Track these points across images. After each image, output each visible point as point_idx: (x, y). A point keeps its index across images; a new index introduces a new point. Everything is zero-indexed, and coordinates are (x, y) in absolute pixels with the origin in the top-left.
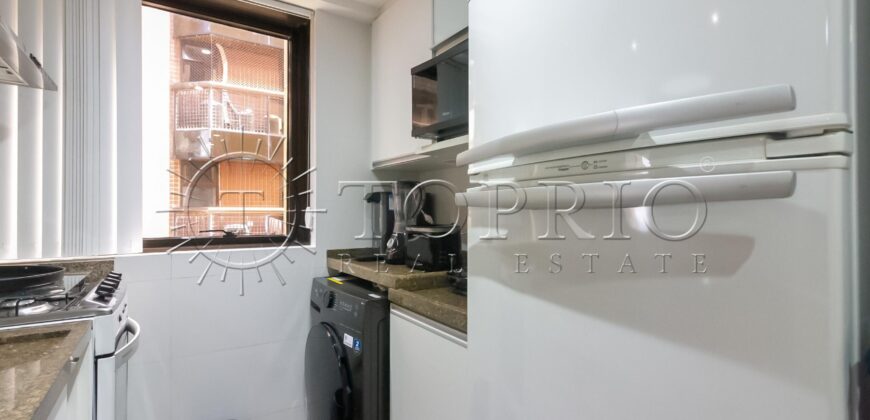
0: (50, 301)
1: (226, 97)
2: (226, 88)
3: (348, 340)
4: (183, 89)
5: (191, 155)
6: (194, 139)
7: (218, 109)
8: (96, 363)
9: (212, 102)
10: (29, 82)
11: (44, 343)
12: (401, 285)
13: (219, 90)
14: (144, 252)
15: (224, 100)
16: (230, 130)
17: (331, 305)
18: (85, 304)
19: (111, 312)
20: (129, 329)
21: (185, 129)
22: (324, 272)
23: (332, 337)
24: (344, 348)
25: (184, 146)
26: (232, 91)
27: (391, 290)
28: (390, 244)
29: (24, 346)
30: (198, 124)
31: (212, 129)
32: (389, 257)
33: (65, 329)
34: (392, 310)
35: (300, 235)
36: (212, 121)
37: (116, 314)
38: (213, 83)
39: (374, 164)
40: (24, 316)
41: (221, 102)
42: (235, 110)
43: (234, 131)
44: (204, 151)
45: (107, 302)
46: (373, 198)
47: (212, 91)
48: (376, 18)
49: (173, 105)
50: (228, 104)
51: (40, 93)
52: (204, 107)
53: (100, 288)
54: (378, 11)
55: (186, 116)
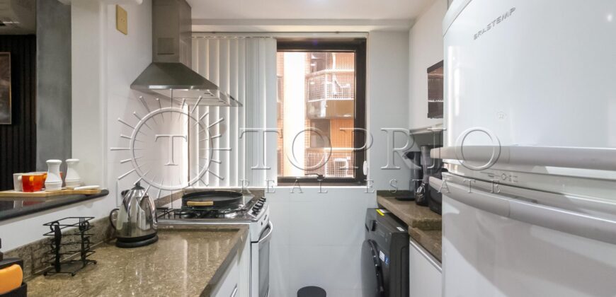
0: (237, 211)
1: (334, 78)
2: (334, 73)
3: (382, 256)
4: (312, 76)
5: (316, 116)
6: (317, 106)
7: (330, 86)
8: (251, 245)
9: (327, 83)
10: (233, 105)
11: (230, 234)
12: (416, 224)
13: (330, 74)
14: (278, 185)
15: (334, 80)
16: (337, 99)
17: (374, 229)
18: (248, 216)
19: (257, 221)
20: (268, 227)
21: (314, 101)
22: (374, 205)
23: (373, 251)
24: (380, 260)
25: (312, 111)
26: (338, 74)
27: (410, 228)
28: (420, 190)
29: (224, 234)
30: (319, 97)
31: (326, 99)
32: (418, 200)
33: (238, 228)
34: (411, 242)
35: (360, 179)
36: (326, 95)
37: (259, 222)
38: (327, 71)
39: (411, 131)
40: (227, 218)
41: (332, 81)
42: (340, 85)
43: (339, 99)
44: (323, 113)
45: (257, 215)
46: (410, 155)
47: (326, 76)
48: (411, 27)
49: (306, 88)
50: (336, 82)
51: (237, 108)
52: (322, 86)
53: (254, 208)
54: (412, 21)
55: (313, 93)
